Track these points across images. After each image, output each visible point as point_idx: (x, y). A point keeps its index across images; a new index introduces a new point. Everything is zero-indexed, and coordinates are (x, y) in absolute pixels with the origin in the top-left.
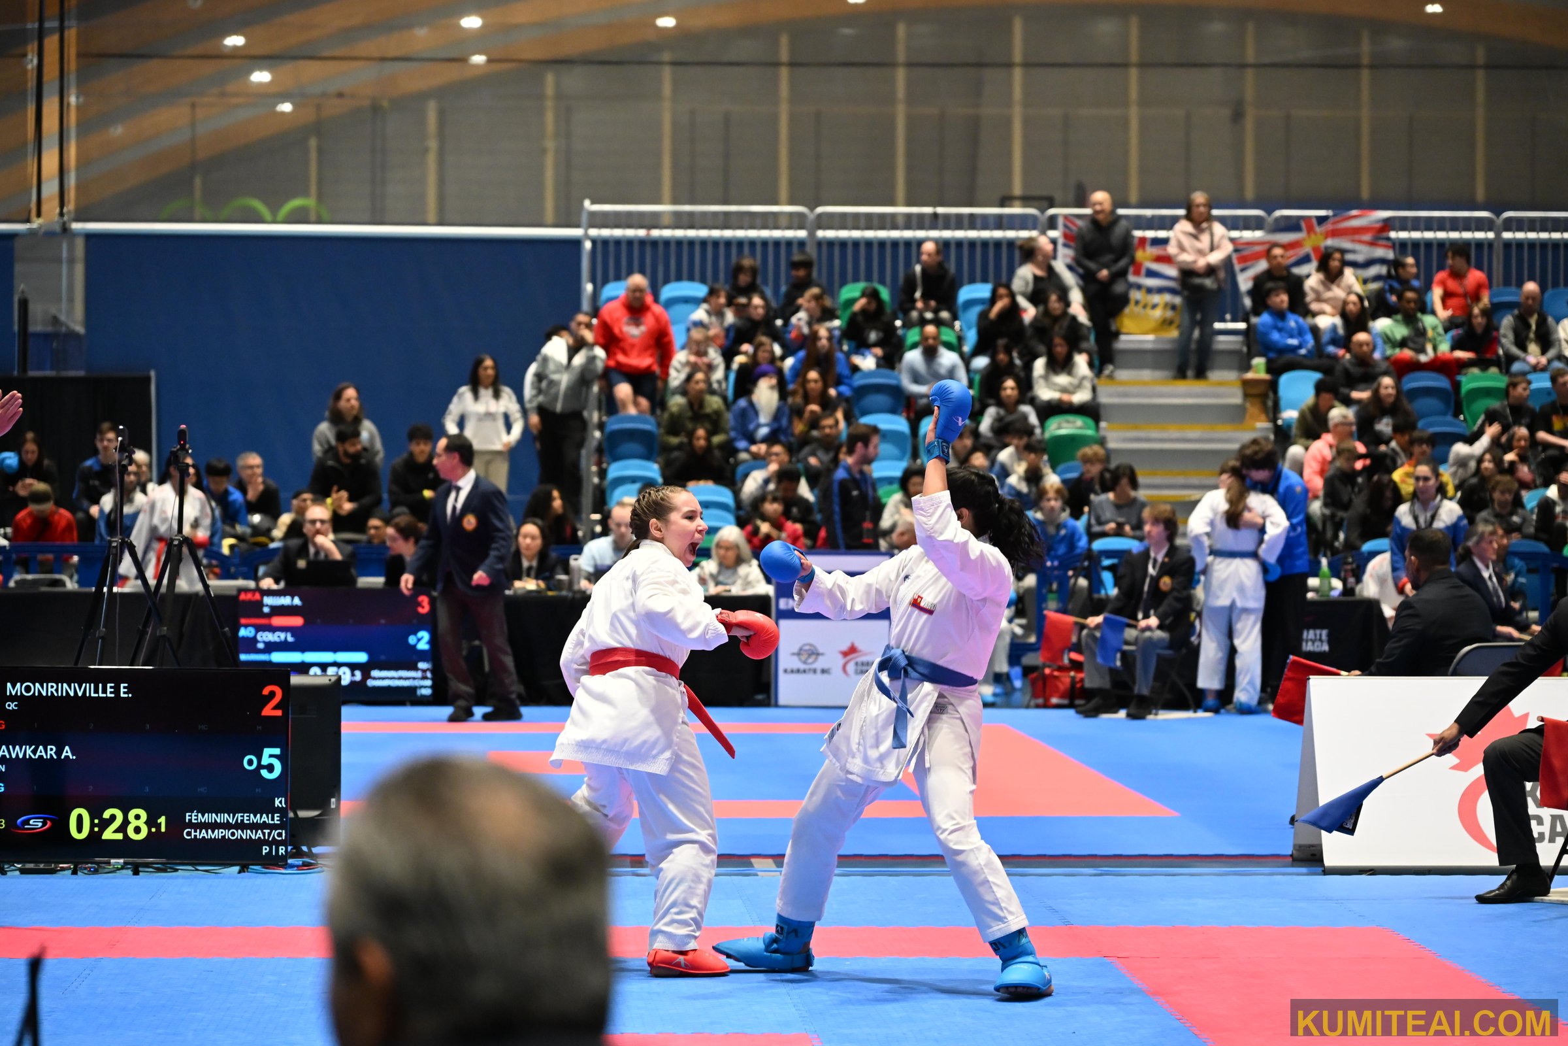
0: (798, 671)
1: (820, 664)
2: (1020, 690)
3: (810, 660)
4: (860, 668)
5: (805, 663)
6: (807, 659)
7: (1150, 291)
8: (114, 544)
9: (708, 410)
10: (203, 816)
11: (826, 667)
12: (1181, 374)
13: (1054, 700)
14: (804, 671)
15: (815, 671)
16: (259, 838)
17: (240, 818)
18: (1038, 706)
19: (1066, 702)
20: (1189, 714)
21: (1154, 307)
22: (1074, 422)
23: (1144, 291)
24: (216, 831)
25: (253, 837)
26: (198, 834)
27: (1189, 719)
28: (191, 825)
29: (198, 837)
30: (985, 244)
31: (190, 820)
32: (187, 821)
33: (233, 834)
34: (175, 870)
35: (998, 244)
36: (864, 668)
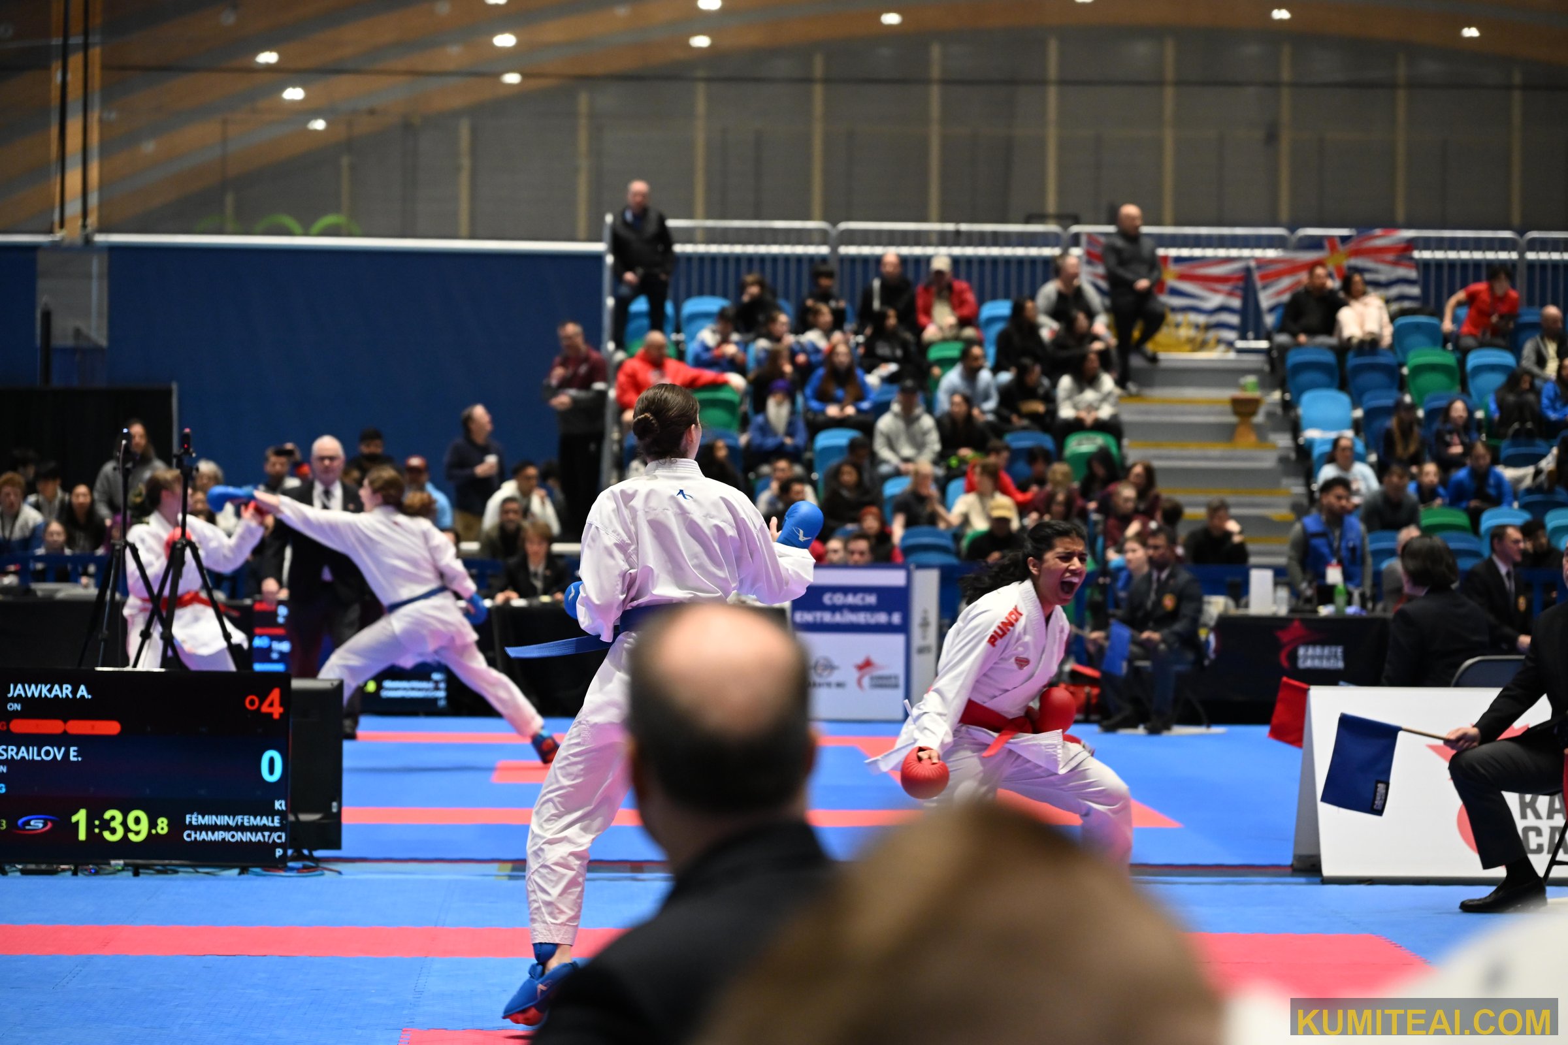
1: (836, 677)
3: (824, 674)
4: (875, 682)
5: (821, 676)
6: (821, 672)
10: (203, 818)
11: (842, 680)
14: (820, 685)
15: (830, 685)
16: (259, 840)
17: (240, 821)
20: (1202, 730)
24: (216, 833)
25: (253, 840)
26: (198, 836)
27: (1201, 735)
28: (191, 827)
29: (198, 839)
30: (1007, 261)
31: (190, 822)
32: (187, 822)
33: (233, 836)
34: (176, 872)
35: (1020, 261)
36: (880, 682)
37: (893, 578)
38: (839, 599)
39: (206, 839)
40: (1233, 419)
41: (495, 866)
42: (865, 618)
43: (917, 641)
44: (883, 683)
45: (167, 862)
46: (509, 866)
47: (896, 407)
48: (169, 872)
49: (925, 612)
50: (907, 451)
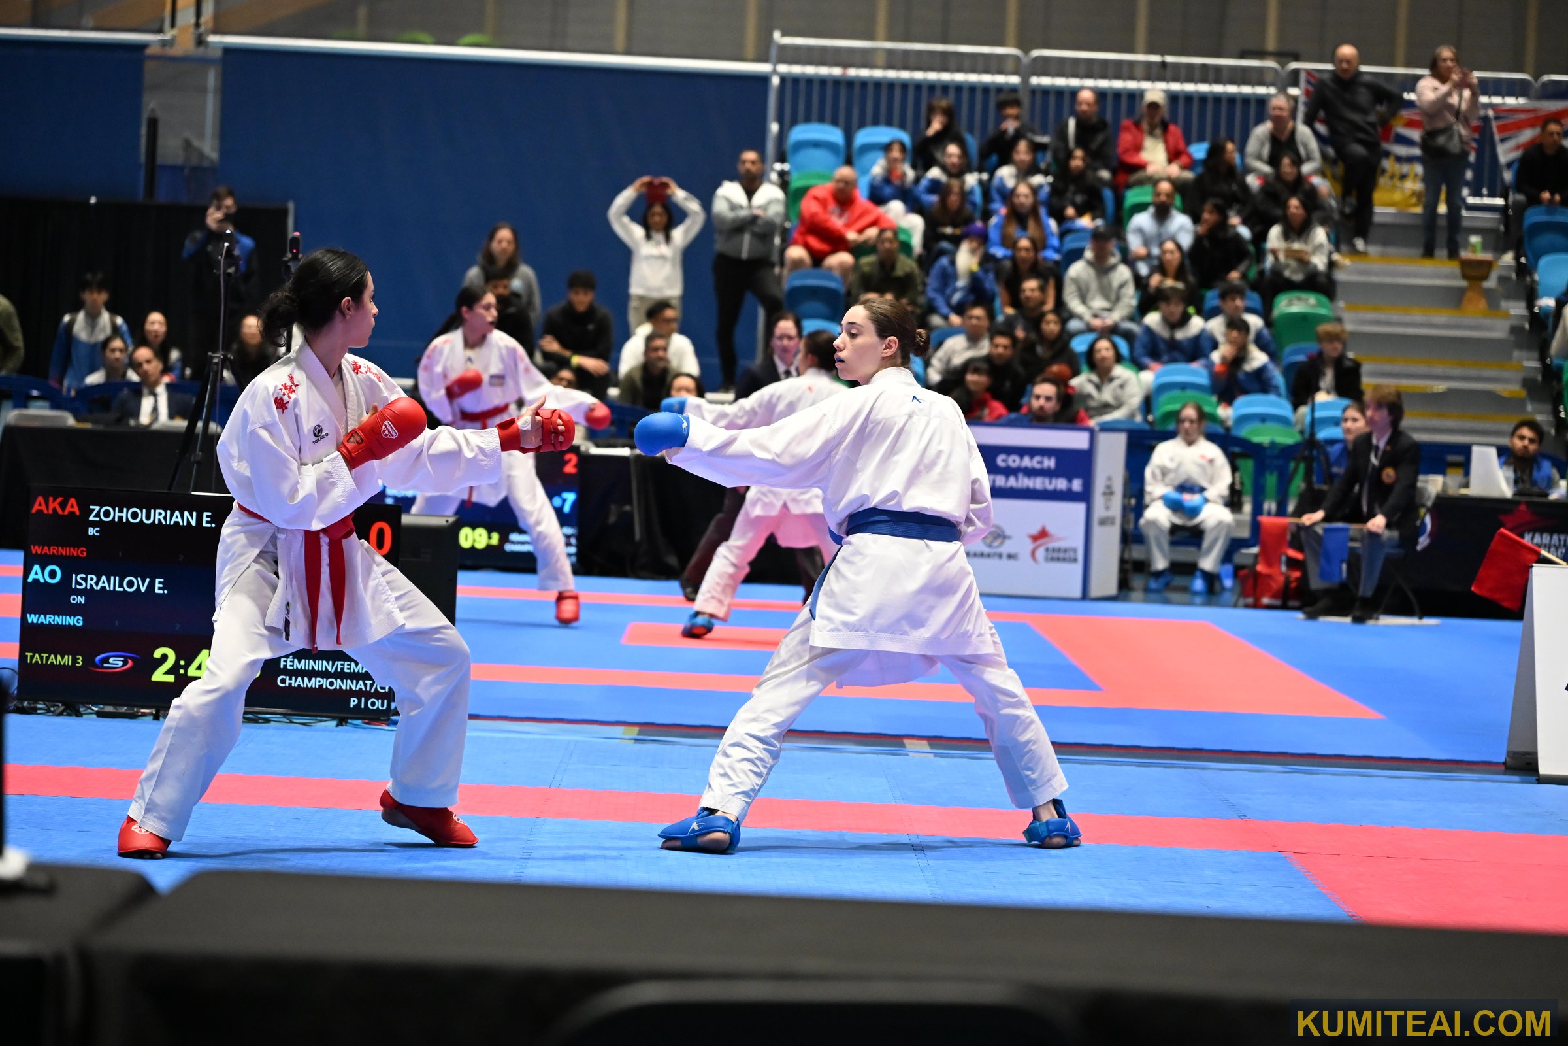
0: (982, 555)
1: (1007, 548)
2: (1231, 590)
3: (996, 544)
4: (1051, 555)
5: (990, 546)
6: (992, 542)
7: (1399, 159)
8: (216, 360)
9: (899, 272)
10: (299, 662)
11: (1013, 551)
12: (1429, 252)
13: (1266, 600)
14: (989, 555)
15: (1000, 556)
16: (360, 689)
17: (340, 667)
18: (1247, 606)
19: (1278, 602)
20: (1414, 621)
21: (1403, 177)
22: (1307, 300)
23: (1392, 158)
24: (313, 679)
25: (354, 688)
26: (293, 681)
27: (1413, 626)
28: (285, 671)
29: (293, 685)
30: (1218, 99)
31: (285, 666)
32: (282, 667)
33: (331, 684)
34: (267, 721)
35: (1232, 100)
36: (1055, 555)
37: (1075, 440)
38: (1014, 461)
39: (302, 686)
40: (1464, 283)
41: (619, 731)
42: (1043, 483)
43: (1099, 511)
44: (1059, 556)
45: (257, 709)
46: (634, 732)
47: (1089, 254)
48: (260, 721)
49: (1109, 479)
50: (1098, 303)
